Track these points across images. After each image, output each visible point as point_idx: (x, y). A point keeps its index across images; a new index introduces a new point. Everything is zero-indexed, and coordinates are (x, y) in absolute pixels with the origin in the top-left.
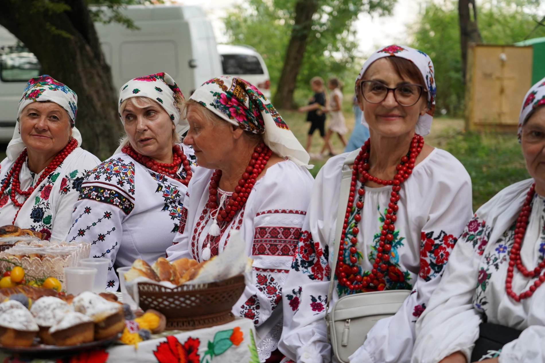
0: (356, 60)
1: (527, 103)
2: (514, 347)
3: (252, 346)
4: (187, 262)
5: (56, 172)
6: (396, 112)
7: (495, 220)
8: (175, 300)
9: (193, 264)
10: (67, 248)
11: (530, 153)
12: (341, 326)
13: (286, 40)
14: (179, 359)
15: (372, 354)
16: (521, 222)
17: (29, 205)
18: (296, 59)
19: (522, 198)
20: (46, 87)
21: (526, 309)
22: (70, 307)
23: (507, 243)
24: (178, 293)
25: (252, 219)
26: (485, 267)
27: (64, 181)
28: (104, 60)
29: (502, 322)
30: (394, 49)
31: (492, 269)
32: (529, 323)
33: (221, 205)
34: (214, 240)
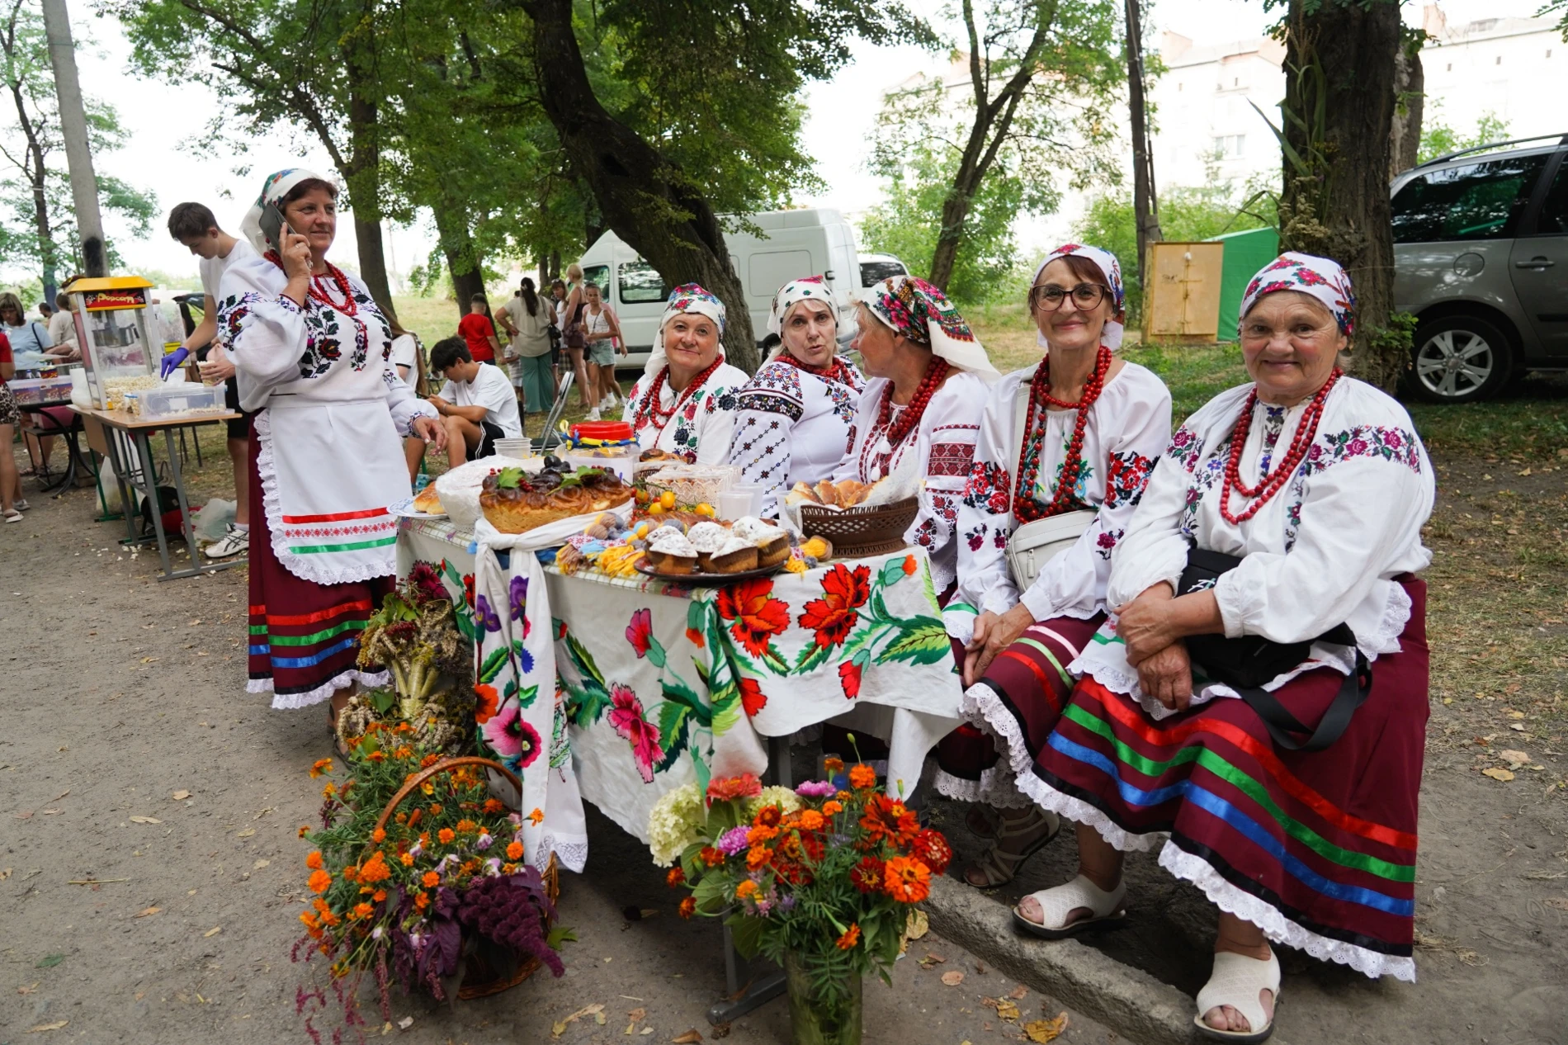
0: (1014, 266)
1: (1249, 293)
2: (1232, 576)
3: (926, 577)
4: (852, 484)
5: (700, 390)
6: (1076, 318)
7: (1208, 431)
8: (843, 524)
9: (858, 487)
10: (717, 473)
11: (1250, 351)
12: (1023, 557)
13: (933, 246)
14: (848, 589)
15: (1047, 591)
16: (1239, 433)
17: (672, 426)
18: (945, 266)
19: (1241, 405)
20: (694, 297)
21: (1245, 534)
22: (729, 532)
23: (1222, 458)
24: (845, 517)
25: (929, 436)
26: (1196, 486)
27: (709, 400)
28: (734, 274)
29: (1215, 548)
30: (1071, 248)
31: (1203, 488)
32: (1248, 548)
33: (893, 420)
34: (885, 458)
